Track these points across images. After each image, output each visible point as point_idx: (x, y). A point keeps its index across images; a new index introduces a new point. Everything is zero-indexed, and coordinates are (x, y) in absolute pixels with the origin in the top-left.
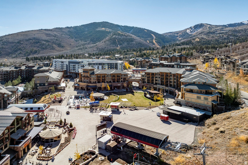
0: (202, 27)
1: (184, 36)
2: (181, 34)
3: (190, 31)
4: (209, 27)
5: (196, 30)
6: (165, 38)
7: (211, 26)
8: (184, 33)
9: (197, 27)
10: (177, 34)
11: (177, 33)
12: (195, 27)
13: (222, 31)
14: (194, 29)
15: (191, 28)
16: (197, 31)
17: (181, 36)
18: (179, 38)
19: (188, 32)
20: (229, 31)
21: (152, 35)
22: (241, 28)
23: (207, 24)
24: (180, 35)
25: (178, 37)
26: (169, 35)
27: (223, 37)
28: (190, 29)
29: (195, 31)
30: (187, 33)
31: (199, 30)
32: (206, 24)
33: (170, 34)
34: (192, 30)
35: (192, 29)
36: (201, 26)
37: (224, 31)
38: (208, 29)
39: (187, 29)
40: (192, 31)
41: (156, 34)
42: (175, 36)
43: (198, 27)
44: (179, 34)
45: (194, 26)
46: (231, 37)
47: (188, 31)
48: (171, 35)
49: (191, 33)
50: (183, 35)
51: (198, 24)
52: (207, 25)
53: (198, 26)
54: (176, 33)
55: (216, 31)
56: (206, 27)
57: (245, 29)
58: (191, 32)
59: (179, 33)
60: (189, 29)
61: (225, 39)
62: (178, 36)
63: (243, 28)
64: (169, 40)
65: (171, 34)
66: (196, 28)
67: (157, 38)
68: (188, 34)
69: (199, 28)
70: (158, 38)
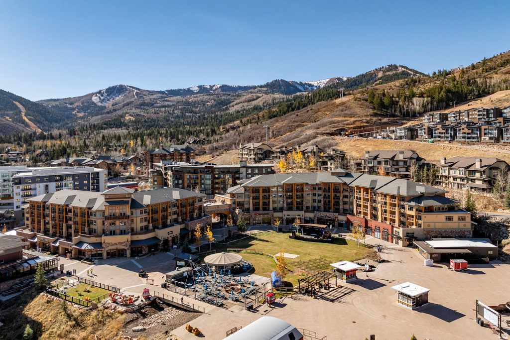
0: (124, 92)
1: (89, 109)
2: (80, 104)
3: (98, 99)
4: (137, 93)
5: (112, 98)
6: (49, 112)
7: (140, 93)
8: (86, 103)
9: (113, 91)
10: (71, 104)
11: (71, 101)
12: (108, 92)
13: (167, 103)
14: (108, 95)
15: (100, 92)
16: (114, 99)
17: (81, 109)
18: (78, 112)
19: (95, 102)
20: (178, 102)
21: (17, 103)
22: (196, 99)
23: (133, 87)
24: (77, 106)
25: (76, 111)
26: (53, 106)
27: (174, 113)
28: (99, 95)
29: (109, 100)
30: (93, 103)
31: (117, 98)
32: (130, 87)
33: (54, 104)
34: (102, 98)
35: (102, 96)
36: (120, 89)
37: (169, 103)
38: (136, 97)
39: (93, 94)
40: (104, 99)
41: (24, 102)
42: (67, 107)
43: (115, 91)
44: (77, 104)
45: (107, 89)
46: (187, 114)
47: (95, 99)
48: (57, 106)
49: (102, 103)
50: (86, 106)
51: (115, 85)
52: (131, 89)
53: (115, 89)
54: (67, 102)
55: (156, 102)
56: (131, 93)
57: (202, 101)
58: (102, 101)
59: (75, 102)
60: (96, 96)
61: (178, 117)
62: (74, 109)
63: (199, 99)
64: (57, 116)
65: (57, 103)
66: (111, 94)
67: (30, 112)
68: (95, 104)
69: (117, 95)
70: (34, 112)
